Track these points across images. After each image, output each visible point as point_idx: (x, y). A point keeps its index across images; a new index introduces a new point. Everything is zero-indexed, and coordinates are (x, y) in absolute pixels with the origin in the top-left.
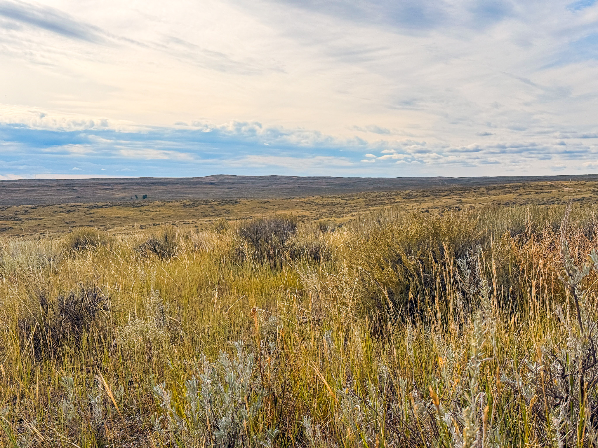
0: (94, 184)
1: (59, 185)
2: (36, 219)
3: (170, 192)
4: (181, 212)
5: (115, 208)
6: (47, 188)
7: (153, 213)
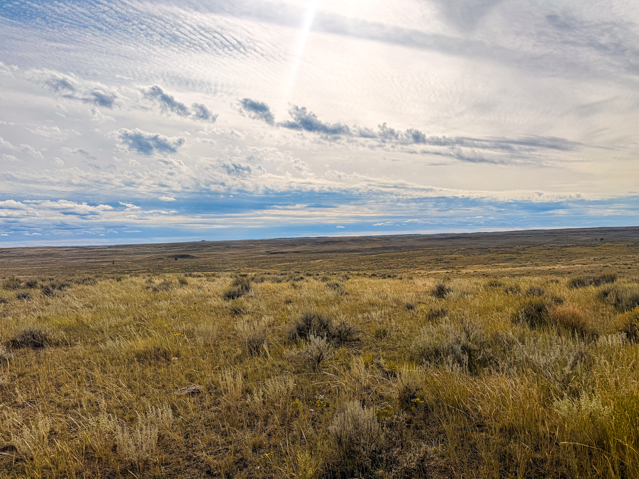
0: (567, 232)
1: (546, 233)
2: (529, 254)
3: (621, 236)
4: (625, 250)
5: (578, 247)
6: (538, 235)
7: (604, 251)
